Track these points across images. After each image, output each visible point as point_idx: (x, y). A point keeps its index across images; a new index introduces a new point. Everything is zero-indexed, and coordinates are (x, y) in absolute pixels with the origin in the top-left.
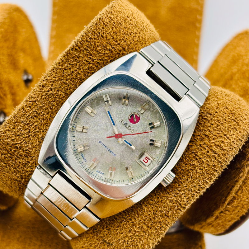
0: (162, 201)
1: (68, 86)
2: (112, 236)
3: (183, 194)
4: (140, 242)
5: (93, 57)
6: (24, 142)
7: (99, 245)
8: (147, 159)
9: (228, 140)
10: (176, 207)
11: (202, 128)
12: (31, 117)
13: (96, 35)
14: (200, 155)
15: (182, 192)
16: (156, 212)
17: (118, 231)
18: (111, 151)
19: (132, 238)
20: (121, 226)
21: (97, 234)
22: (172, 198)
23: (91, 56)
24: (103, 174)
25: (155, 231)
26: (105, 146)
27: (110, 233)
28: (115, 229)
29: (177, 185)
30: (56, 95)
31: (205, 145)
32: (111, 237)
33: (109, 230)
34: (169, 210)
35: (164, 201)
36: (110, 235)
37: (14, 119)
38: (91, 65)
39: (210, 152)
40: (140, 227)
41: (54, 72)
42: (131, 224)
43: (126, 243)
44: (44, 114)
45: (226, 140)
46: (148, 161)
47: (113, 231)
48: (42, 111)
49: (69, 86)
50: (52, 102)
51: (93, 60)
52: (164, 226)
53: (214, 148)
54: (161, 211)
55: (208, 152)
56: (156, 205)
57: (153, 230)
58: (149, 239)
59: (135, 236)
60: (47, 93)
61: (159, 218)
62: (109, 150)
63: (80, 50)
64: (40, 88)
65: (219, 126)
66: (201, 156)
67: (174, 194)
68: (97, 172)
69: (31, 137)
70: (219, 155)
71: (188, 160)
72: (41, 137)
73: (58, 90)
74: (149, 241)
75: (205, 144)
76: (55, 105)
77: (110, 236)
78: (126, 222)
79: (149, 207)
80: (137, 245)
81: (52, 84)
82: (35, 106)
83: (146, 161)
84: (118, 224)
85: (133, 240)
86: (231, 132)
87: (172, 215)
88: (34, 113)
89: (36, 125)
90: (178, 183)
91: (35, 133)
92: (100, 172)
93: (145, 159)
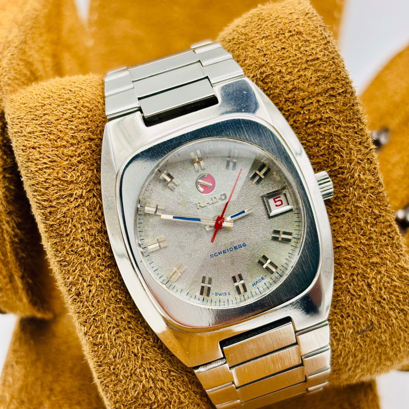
0: (350, 213)
1: (99, 256)
2: (360, 317)
3: (359, 175)
4: (392, 280)
5: (76, 194)
6: (146, 370)
7: (362, 344)
8: (276, 200)
9: (316, 62)
10: (371, 196)
11: (277, 91)
12: (115, 339)
13: (45, 170)
14: (316, 116)
15: (356, 175)
16: (362, 231)
17: (358, 304)
18: (235, 248)
19: (380, 288)
20: (354, 295)
21: (343, 338)
22: (355, 195)
23: (74, 196)
24: (262, 279)
25: (389, 247)
26: (222, 252)
27: (354, 317)
28: (353, 307)
29: (340, 177)
30: (102, 282)
31: (305, 101)
32: (360, 319)
33: (349, 316)
34: (371, 209)
35: (353, 209)
36: (356, 319)
37: (102, 368)
38: (87, 204)
39: (320, 98)
40: (370, 267)
41: (65, 266)
42: (359, 277)
43: (382, 301)
44: (122, 318)
45: (315, 64)
46: (281, 200)
47: (354, 310)
48: (114, 318)
49: (101, 255)
50: (110, 295)
51: (81, 196)
52: (389, 230)
53: (318, 89)
54: (367, 223)
55: (318, 101)
56: (352, 225)
57: (386, 250)
58: (396, 263)
59: (380, 281)
60: (91, 295)
61: (375, 231)
62: (231, 249)
63: (55, 207)
64: (78, 302)
65: (288, 62)
66: (319, 116)
67: (351, 189)
68: (255, 286)
69: (144, 357)
70: (333, 89)
71: (312, 139)
72: (154, 341)
73: (97, 275)
74: (399, 265)
75: (303, 100)
76: (117, 293)
77: (358, 319)
78: (352, 284)
79: (349, 237)
80: (395, 286)
81: (83, 279)
82: (102, 325)
83: (280, 203)
84: (348, 297)
85: (383, 289)
86: (306, 51)
87: (381, 209)
88: (111, 332)
89: (132, 340)
90: (339, 174)
91: (143, 348)
92: (257, 282)
93: (275, 202)
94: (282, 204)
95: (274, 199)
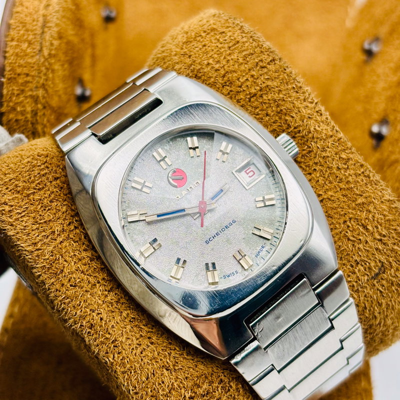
0: (320, 165)
2: (369, 261)
3: (315, 129)
4: (384, 216)
5: (57, 230)
6: (183, 382)
7: (381, 289)
8: (248, 172)
9: (237, 45)
10: (333, 144)
11: (212, 80)
12: (142, 360)
13: (21, 219)
14: (256, 89)
15: (312, 129)
16: (338, 178)
17: (362, 248)
18: (227, 227)
19: (376, 227)
20: (354, 241)
21: (361, 288)
22: (318, 148)
23: (56, 232)
24: (263, 247)
25: (368, 186)
26: (216, 235)
27: (363, 264)
28: (358, 253)
29: (299, 136)
30: (110, 306)
31: (240, 80)
32: (369, 264)
33: (358, 263)
34: (338, 156)
35: (321, 160)
36: (366, 264)
37: (140, 395)
39: (254, 73)
40: (359, 210)
41: (69, 303)
42: (352, 222)
43: (383, 238)
44: (141, 336)
45: (237, 47)
46: (252, 171)
47: (360, 256)
48: (134, 338)
49: (100, 281)
50: (122, 317)
51: (63, 231)
52: (362, 170)
53: (250, 65)
54: (338, 168)
55: (252, 76)
56: (326, 176)
57: (366, 189)
58: (381, 199)
59: (374, 220)
60: (104, 322)
61: (349, 174)
62: (223, 230)
63: (41, 249)
64: (93, 335)
65: (212, 55)
66: (258, 88)
67: (313, 143)
69: (176, 368)
70: (261, 61)
71: (260, 110)
72: (180, 349)
73: (103, 301)
74: (386, 200)
75: (238, 79)
76: (128, 314)
77: (368, 264)
78: (349, 231)
79: (328, 188)
80: (389, 220)
81: (91, 310)
82: (124, 349)
83: (252, 173)
84: (349, 245)
85: (379, 227)
86: (226, 40)
87: (347, 153)
88: (136, 354)
89: (158, 355)
90: (296, 134)
91: (172, 359)
92: (259, 252)
93: (248, 174)
94: (254, 174)
95: (246, 172)
